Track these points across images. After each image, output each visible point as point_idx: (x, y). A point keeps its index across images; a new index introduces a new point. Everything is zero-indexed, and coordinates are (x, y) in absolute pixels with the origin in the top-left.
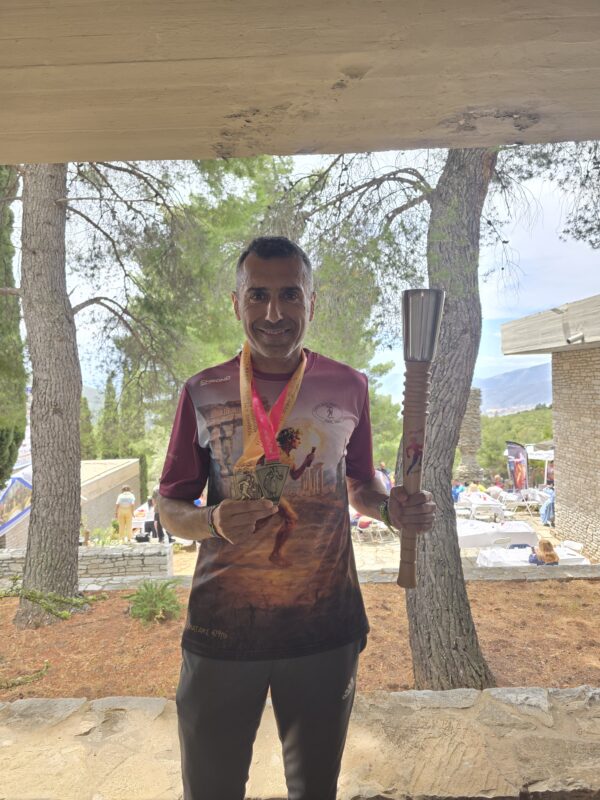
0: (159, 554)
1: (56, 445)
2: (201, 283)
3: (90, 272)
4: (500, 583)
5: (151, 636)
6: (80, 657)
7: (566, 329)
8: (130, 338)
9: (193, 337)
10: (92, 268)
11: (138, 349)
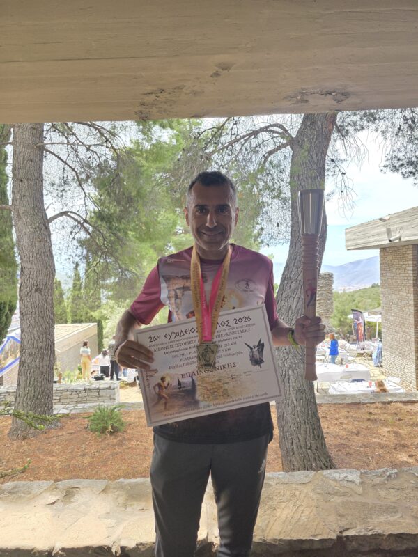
0: (110, 388)
1: (37, 312)
2: (138, 201)
3: (60, 194)
4: (342, 406)
5: (104, 444)
6: (54, 458)
7: (389, 231)
8: (89, 239)
9: (132, 239)
10: (62, 191)
11: (94, 247)
